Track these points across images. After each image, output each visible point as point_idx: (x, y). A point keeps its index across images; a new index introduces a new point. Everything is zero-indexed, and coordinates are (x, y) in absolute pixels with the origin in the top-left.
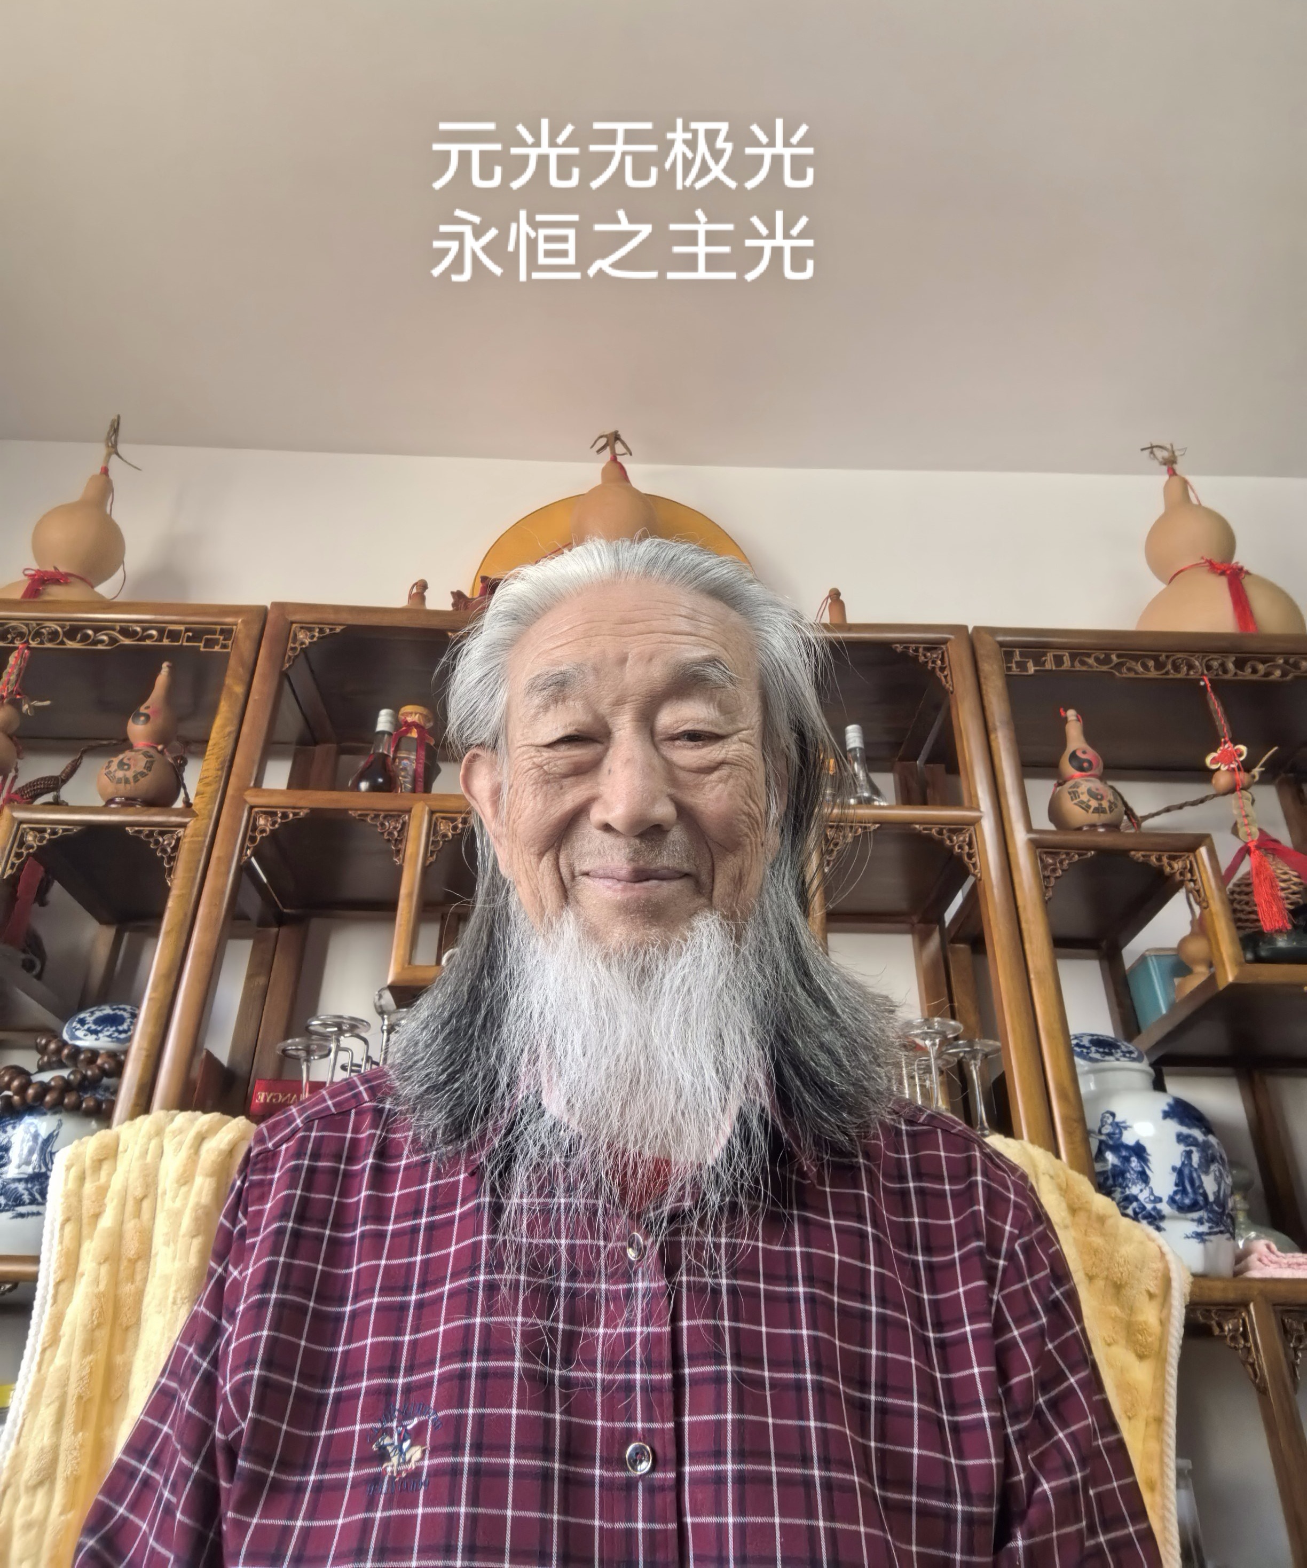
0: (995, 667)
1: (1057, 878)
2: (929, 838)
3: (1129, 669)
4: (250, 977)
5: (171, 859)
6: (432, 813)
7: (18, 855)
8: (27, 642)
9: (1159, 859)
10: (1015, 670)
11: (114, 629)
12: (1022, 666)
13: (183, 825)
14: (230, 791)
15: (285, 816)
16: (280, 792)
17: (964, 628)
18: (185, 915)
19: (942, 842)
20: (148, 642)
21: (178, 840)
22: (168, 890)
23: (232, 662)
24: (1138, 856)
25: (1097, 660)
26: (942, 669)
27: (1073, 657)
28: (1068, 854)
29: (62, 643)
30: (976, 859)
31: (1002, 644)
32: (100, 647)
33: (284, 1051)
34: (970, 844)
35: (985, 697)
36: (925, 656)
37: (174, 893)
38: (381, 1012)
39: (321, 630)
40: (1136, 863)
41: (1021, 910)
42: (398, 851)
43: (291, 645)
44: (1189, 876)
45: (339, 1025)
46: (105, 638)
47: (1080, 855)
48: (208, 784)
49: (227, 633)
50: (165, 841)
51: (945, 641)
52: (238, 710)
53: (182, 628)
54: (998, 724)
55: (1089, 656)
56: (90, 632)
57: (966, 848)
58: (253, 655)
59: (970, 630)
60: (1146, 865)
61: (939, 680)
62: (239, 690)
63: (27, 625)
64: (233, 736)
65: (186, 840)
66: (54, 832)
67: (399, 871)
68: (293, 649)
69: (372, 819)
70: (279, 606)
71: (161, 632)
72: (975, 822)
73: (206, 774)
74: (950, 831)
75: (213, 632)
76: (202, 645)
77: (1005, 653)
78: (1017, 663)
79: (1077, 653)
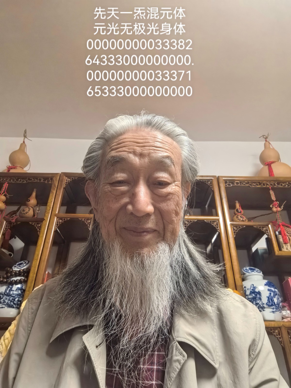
0: (223, 185)
1: (237, 232)
3: (253, 185)
4: (57, 255)
5: (39, 229)
7: (6, 229)
8: (7, 182)
9: (260, 228)
11: (26, 179)
13: (42, 222)
14: (52, 214)
15: (64, 219)
18: (42, 242)
19: (211, 224)
20: (34, 181)
22: (39, 236)
23: (53, 186)
26: (211, 186)
28: (239, 227)
29: (15, 182)
30: (219, 228)
31: (224, 180)
32: (23, 182)
35: (221, 192)
36: (207, 183)
39: (72, 178)
40: (255, 228)
41: (228, 239)
48: (47, 213)
49: (52, 179)
50: (38, 225)
51: (212, 179)
52: (54, 197)
53: (42, 178)
54: (223, 197)
55: (244, 182)
56: (21, 179)
57: (216, 225)
58: (57, 184)
59: (217, 177)
62: (54, 192)
64: (53, 202)
65: (43, 225)
68: (66, 183)
69: (84, 220)
70: (62, 173)
71: (37, 179)
72: (218, 220)
75: (49, 179)
76: (46, 182)
77: (225, 182)
78: (228, 184)
79: (241, 182)
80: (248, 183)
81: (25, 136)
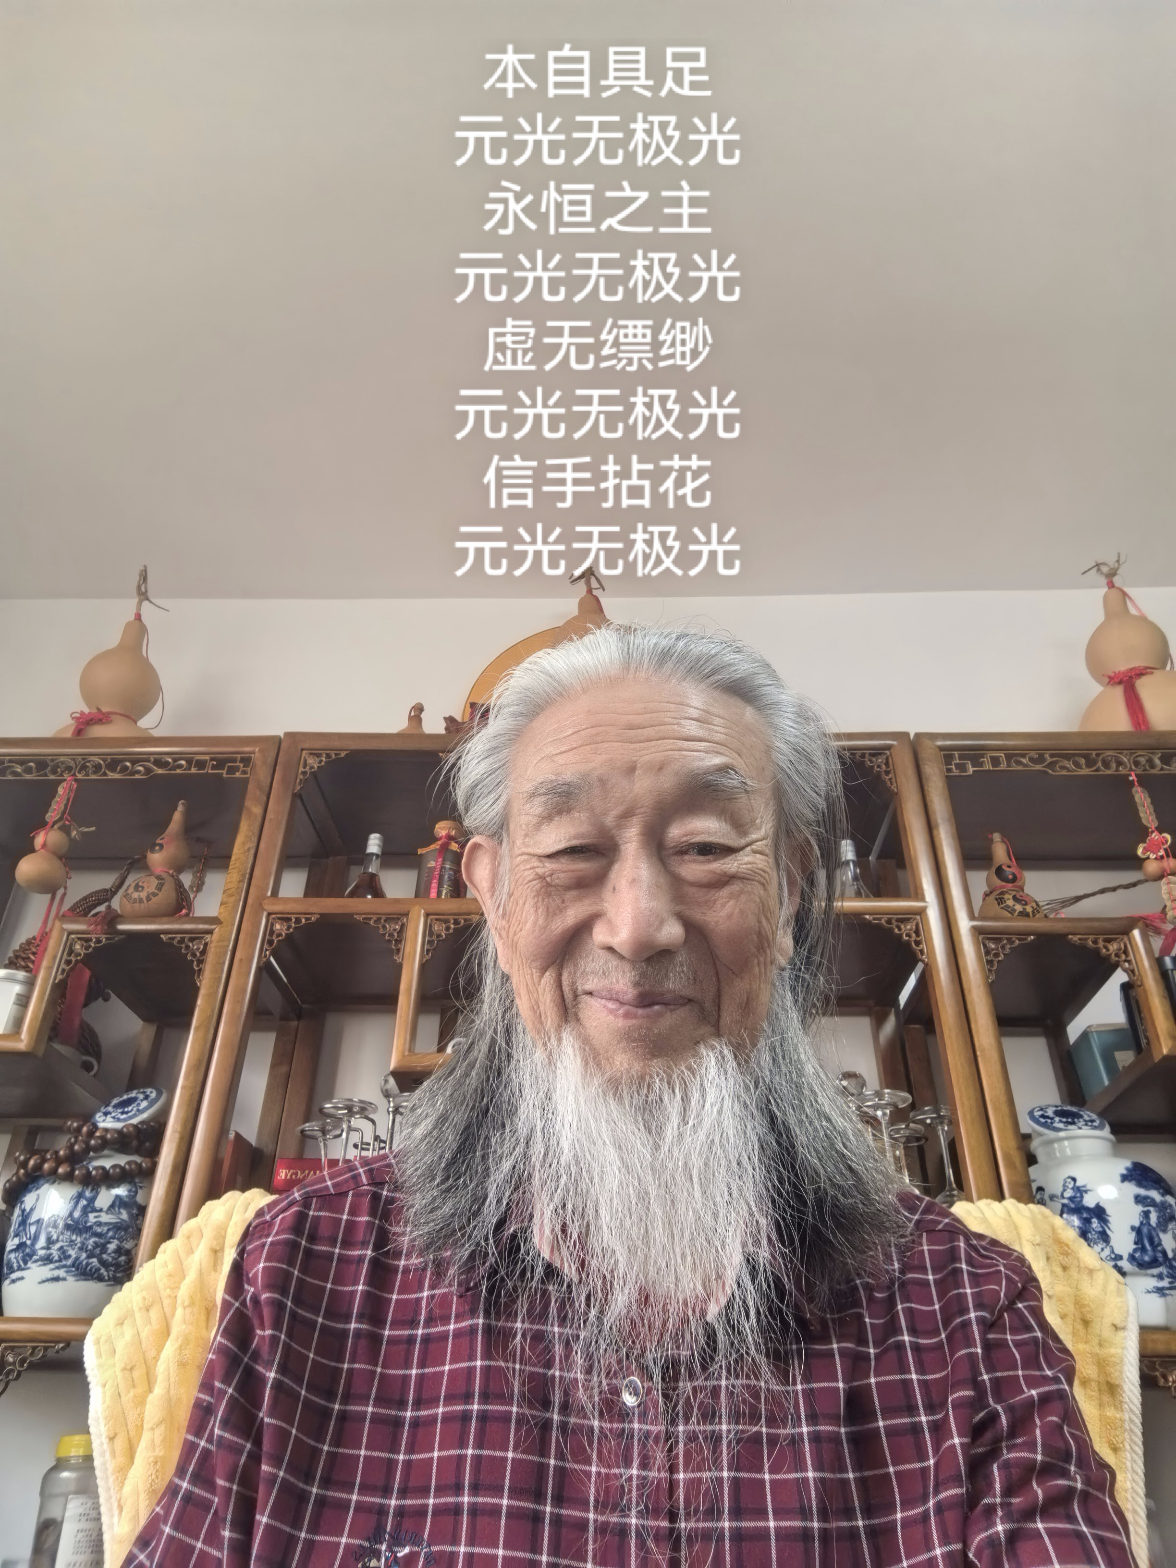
0: (936, 770)
1: (999, 962)
2: (879, 927)
3: (1063, 768)
4: (274, 1066)
5: (201, 962)
6: (427, 915)
7: (68, 962)
8: (74, 775)
9: (1095, 942)
10: (956, 772)
11: (149, 761)
12: (962, 767)
13: (210, 932)
14: (250, 901)
15: (298, 920)
16: (295, 900)
17: (907, 734)
18: (213, 1011)
19: (891, 930)
20: (178, 771)
21: (206, 944)
22: (197, 989)
23: (251, 787)
24: (1075, 938)
25: (1031, 760)
26: (887, 773)
27: (1009, 757)
28: (1008, 939)
29: (105, 774)
30: (923, 946)
31: (941, 749)
32: (137, 776)
33: (302, 1131)
34: (917, 933)
35: (928, 798)
36: (871, 761)
37: (202, 992)
38: (387, 1095)
39: (328, 756)
40: (1074, 945)
41: (966, 992)
42: (398, 950)
43: (301, 769)
44: (1123, 957)
45: (350, 1109)
46: (141, 768)
47: (1019, 940)
48: (232, 895)
49: (246, 761)
50: (194, 946)
51: (889, 747)
52: (256, 830)
53: (207, 757)
54: (939, 821)
55: (1024, 756)
56: (128, 764)
57: (914, 935)
58: (269, 780)
59: (912, 736)
60: (1082, 949)
61: (884, 782)
62: (257, 810)
63: (74, 760)
64: (252, 852)
65: (213, 945)
66: (98, 941)
67: (400, 967)
68: (304, 773)
69: (375, 922)
70: (290, 735)
71: (189, 762)
72: (922, 912)
73: (229, 886)
74: (898, 920)
75: (235, 761)
76: (224, 772)
77: (945, 756)
78: (957, 765)
79: (1012, 754)
80: (1041, 759)
81: (143, 596)
